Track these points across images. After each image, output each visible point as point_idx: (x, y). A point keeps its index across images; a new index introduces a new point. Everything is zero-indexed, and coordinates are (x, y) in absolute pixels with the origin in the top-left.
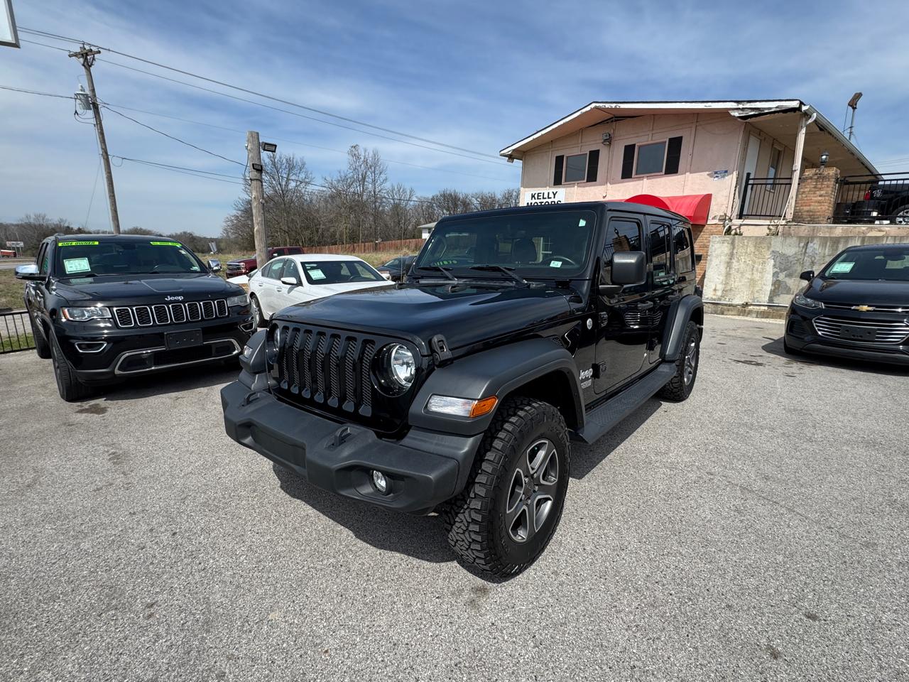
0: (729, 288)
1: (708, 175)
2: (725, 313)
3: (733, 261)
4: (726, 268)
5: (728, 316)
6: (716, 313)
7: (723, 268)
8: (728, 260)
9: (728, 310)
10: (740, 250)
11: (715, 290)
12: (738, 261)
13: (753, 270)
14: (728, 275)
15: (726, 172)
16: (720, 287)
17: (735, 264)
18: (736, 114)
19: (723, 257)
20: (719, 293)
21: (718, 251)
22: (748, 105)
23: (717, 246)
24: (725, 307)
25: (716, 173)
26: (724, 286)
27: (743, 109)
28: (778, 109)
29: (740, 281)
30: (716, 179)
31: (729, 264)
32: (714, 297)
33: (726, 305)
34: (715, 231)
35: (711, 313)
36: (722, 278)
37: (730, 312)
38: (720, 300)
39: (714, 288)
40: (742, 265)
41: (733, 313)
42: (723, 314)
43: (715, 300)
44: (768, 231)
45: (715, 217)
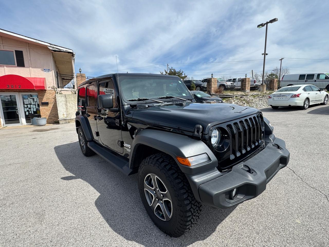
0: (68, 113)
1: (41, 70)
2: (70, 122)
3: (67, 103)
4: (66, 106)
5: (71, 123)
6: (66, 123)
7: (64, 106)
8: (65, 103)
9: (71, 121)
10: (69, 99)
11: (63, 115)
12: (69, 103)
13: (75, 106)
14: (67, 108)
15: (49, 70)
16: (65, 113)
17: (68, 104)
18: (51, 48)
19: (63, 102)
20: (65, 116)
21: (61, 100)
22: (55, 46)
23: (59, 98)
24: (70, 120)
25: (45, 70)
26: (66, 113)
27: (53, 47)
28: (66, 51)
29: (72, 110)
30: (45, 72)
31: (66, 105)
32: (64, 117)
33: (69, 119)
34: (51, 92)
35: (65, 123)
36: (65, 110)
37: (72, 122)
38: (67, 118)
39: (63, 114)
40: (71, 105)
41: (73, 122)
42: (69, 123)
43: (64, 118)
44: (72, 93)
45: (49, 87)
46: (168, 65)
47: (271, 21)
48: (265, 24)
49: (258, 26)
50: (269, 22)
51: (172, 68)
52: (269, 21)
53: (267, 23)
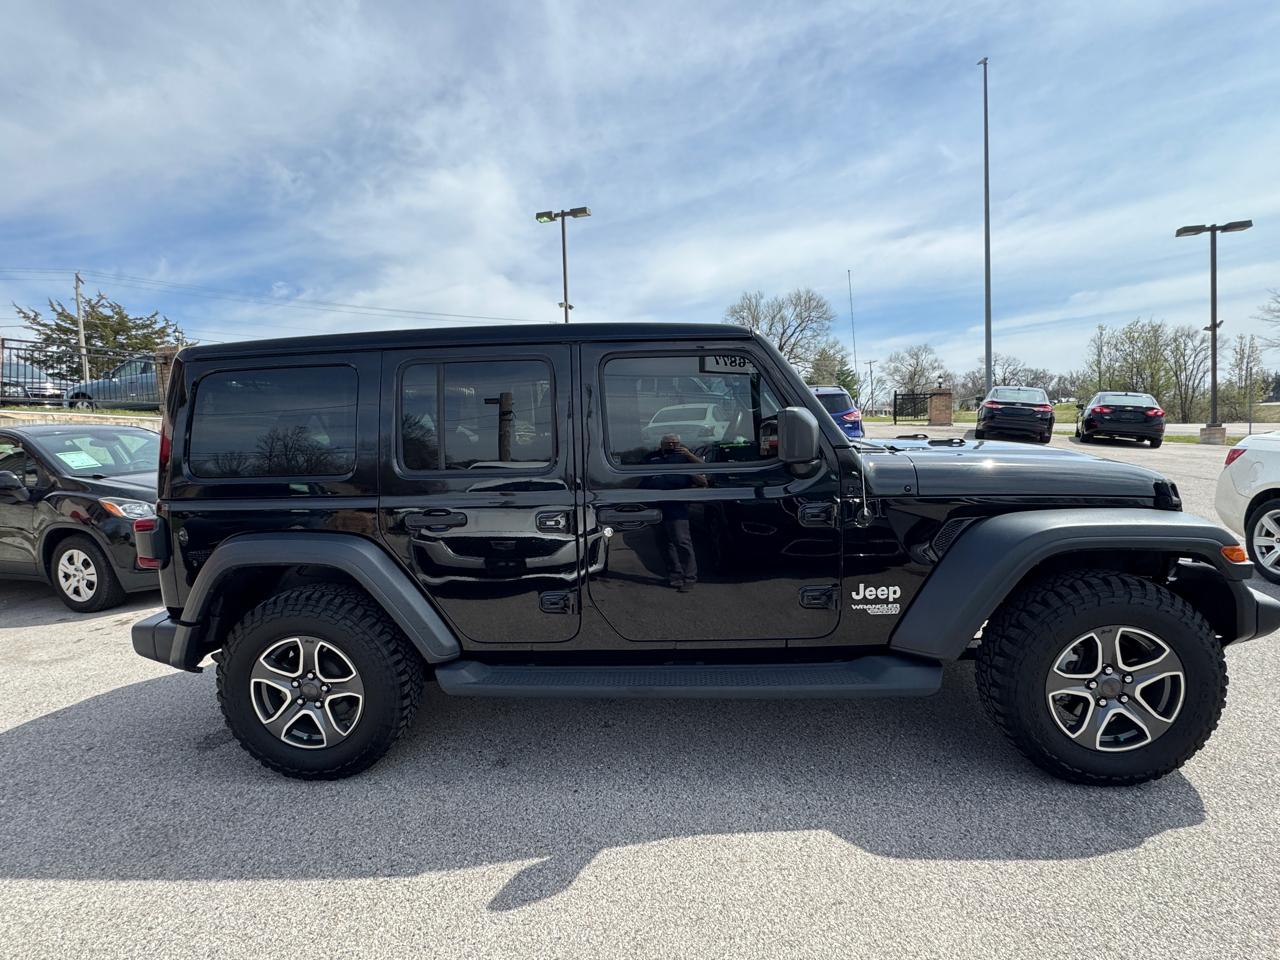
46: (78, 279)
47: (575, 213)
48: (557, 215)
49: (539, 216)
50: (568, 214)
51: (101, 297)
52: (567, 210)
53: (563, 214)
